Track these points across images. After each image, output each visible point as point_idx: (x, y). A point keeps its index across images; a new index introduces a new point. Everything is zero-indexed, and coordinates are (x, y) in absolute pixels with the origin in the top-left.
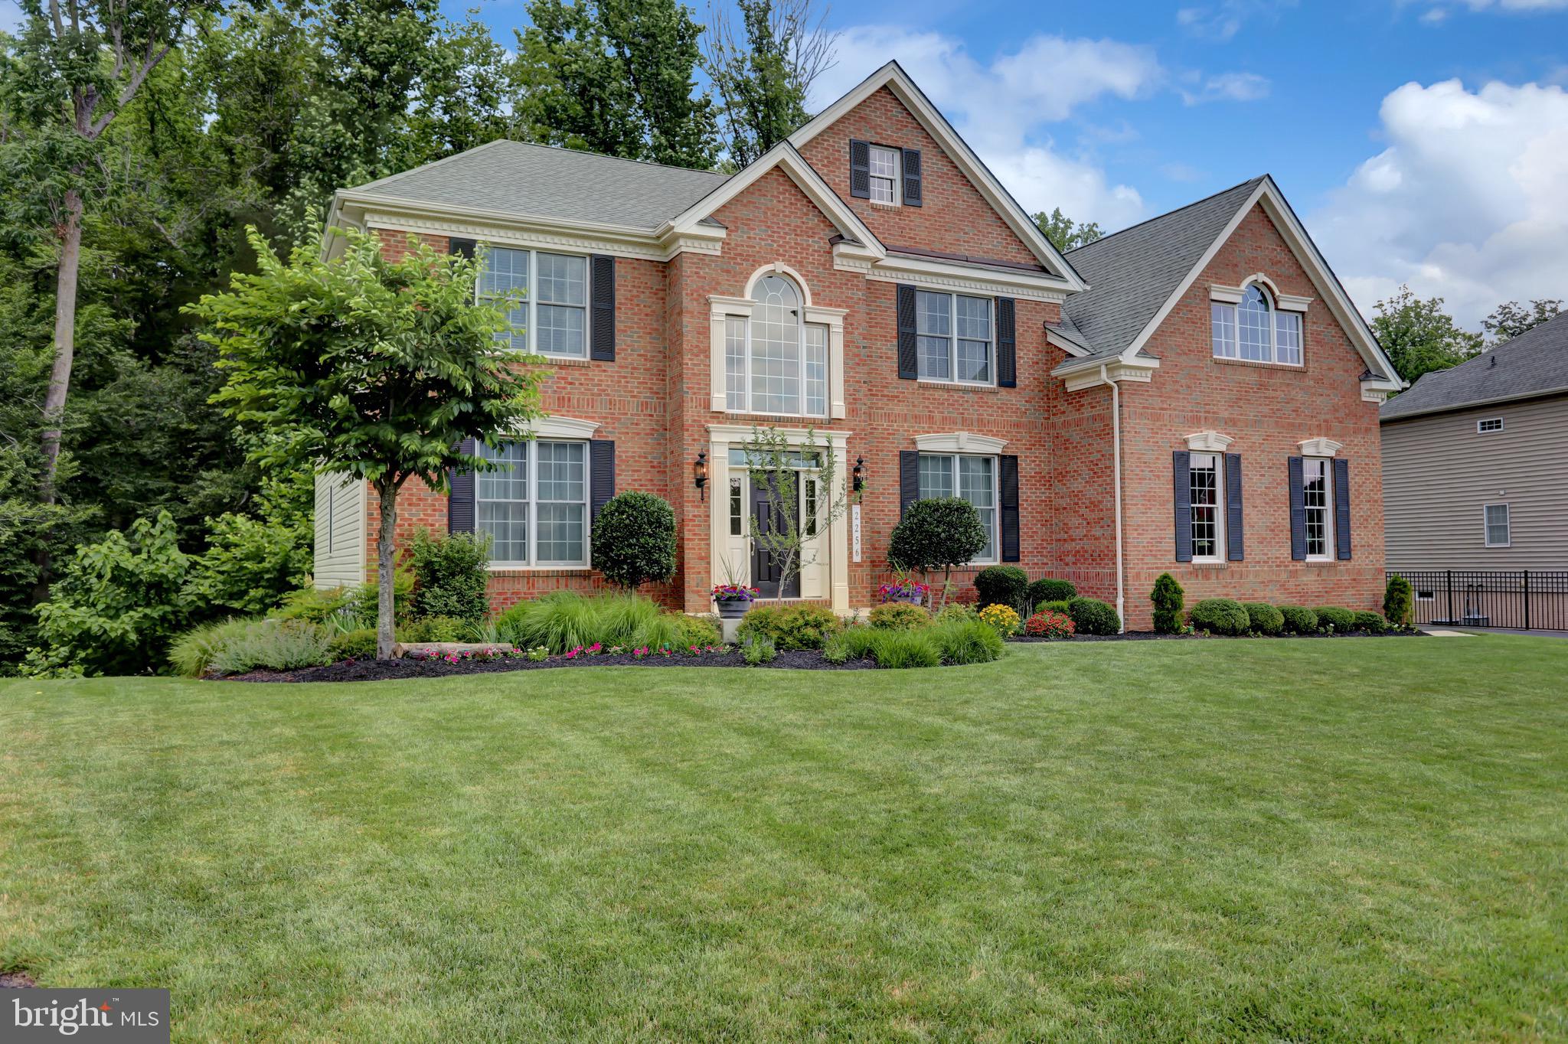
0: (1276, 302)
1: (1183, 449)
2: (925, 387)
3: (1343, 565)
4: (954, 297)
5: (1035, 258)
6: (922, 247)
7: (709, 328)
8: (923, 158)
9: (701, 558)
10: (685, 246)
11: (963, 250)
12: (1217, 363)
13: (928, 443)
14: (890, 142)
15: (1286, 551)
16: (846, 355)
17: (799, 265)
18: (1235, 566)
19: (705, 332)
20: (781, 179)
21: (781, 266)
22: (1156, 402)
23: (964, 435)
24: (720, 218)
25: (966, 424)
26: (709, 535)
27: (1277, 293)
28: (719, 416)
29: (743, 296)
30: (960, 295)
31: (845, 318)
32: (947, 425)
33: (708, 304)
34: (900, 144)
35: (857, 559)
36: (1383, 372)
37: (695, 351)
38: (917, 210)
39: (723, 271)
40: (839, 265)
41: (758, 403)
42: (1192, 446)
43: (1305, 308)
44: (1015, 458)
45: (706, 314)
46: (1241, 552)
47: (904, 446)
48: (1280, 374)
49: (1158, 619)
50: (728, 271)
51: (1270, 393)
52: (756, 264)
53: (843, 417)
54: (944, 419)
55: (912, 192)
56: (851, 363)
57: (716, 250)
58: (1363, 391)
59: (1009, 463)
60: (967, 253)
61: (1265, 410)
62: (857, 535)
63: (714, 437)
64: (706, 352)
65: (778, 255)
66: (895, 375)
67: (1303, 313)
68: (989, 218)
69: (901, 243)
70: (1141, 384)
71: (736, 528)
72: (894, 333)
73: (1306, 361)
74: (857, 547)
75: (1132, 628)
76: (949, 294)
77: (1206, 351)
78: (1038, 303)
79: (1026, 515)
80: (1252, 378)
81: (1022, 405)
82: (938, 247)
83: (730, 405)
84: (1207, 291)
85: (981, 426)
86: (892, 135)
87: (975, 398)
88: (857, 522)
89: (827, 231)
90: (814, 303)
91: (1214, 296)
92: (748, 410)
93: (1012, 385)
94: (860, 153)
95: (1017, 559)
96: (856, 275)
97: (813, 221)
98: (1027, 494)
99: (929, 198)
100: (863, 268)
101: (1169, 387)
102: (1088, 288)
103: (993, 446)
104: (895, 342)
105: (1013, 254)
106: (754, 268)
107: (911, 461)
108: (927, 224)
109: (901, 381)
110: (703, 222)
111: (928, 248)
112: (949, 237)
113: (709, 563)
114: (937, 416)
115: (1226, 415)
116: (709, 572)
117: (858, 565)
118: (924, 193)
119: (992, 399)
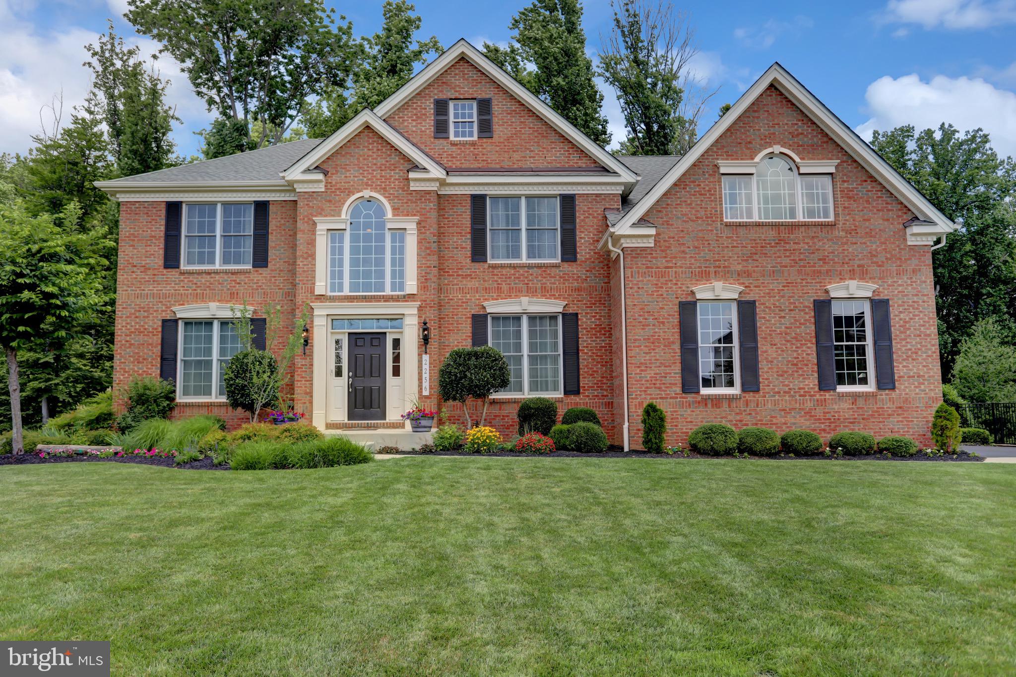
0: (798, 168)
1: (690, 299)
2: (494, 267)
3: (884, 395)
4: (523, 200)
5: (595, 162)
6: (493, 166)
7: (315, 240)
8: (494, 102)
9: (306, 393)
10: (299, 188)
11: (529, 164)
12: (728, 225)
13: (495, 307)
14: (467, 96)
15: (812, 382)
16: (419, 248)
17: (383, 191)
18: (750, 396)
19: (312, 243)
20: (371, 135)
21: (367, 193)
22: (662, 262)
23: (525, 300)
24: (325, 166)
25: (531, 292)
26: (312, 377)
27: (797, 159)
28: (321, 298)
29: (340, 216)
30: (528, 197)
31: (419, 223)
32: (513, 293)
33: (315, 224)
34: (475, 96)
35: (426, 393)
36: (929, 218)
37: (305, 255)
38: (490, 140)
39: (326, 201)
40: (413, 186)
41: (354, 287)
42: (699, 296)
43: (832, 170)
44: (577, 314)
45: (314, 232)
46: (757, 383)
47: (475, 311)
48: (802, 229)
49: (647, 441)
50: (330, 201)
51: (792, 246)
52: (350, 193)
53: (415, 292)
54: (511, 289)
55: (485, 128)
56: (423, 254)
57: (321, 188)
58: (908, 237)
59: (571, 320)
60: (532, 166)
61: (786, 261)
62: (426, 376)
63: (316, 312)
64: (313, 256)
65: (367, 185)
66: (468, 260)
67: (831, 174)
68: (553, 137)
69: (476, 165)
70: (644, 249)
71: (339, 373)
72: (468, 230)
73: (836, 215)
74: (426, 384)
75: (635, 447)
76: (519, 197)
77: (716, 216)
78: (597, 195)
79: (584, 359)
80: (772, 234)
81: (583, 274)
82: (506, 164)
83: (333, 290)
84: (717, 167)
85: (545, 292)
86: (467, 89)
87: (539, 271)
88: (426, 367)
89: (406, 165)
90: (394, 215)
91: (722, 170)
92: (346, 292)
93: (575, 260)
94: (441, 107)
95: (577, 393)
96: (428, 192)
97: (395, 159)
98: (585, 341)
99: (500, 130)
100: (434, 187)
101: (674, 250)
102: (639, 178)
103: (555, 306)
104: (469, 236)
105: (575, 160)
106: (349, 196)
107: (479, 321)
108: (498, 149)
109: (473, 264)
110: (308, 170)
111: (498, 166)
112: (516, 156)
113: (312, 396)
114: (505, 287)
115: (739, 268)
116: (311, 403)
117: (426, 397)
118: (495, 127)
119: (554, 271)
